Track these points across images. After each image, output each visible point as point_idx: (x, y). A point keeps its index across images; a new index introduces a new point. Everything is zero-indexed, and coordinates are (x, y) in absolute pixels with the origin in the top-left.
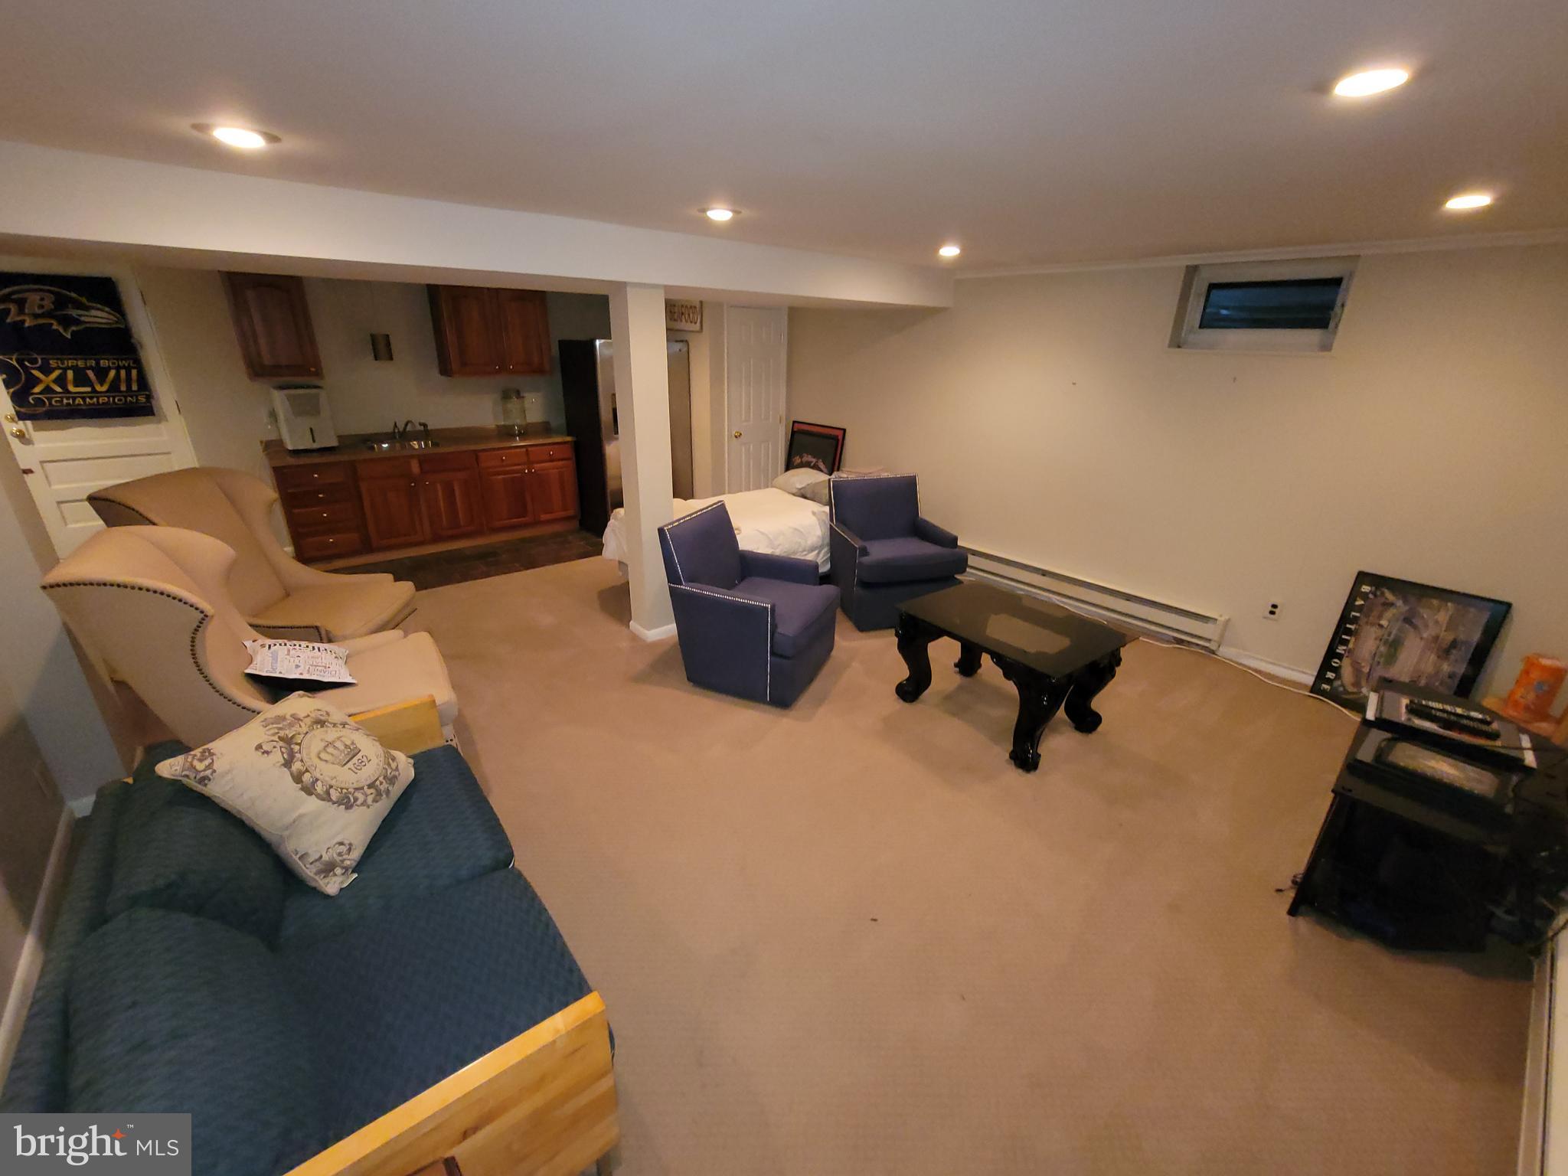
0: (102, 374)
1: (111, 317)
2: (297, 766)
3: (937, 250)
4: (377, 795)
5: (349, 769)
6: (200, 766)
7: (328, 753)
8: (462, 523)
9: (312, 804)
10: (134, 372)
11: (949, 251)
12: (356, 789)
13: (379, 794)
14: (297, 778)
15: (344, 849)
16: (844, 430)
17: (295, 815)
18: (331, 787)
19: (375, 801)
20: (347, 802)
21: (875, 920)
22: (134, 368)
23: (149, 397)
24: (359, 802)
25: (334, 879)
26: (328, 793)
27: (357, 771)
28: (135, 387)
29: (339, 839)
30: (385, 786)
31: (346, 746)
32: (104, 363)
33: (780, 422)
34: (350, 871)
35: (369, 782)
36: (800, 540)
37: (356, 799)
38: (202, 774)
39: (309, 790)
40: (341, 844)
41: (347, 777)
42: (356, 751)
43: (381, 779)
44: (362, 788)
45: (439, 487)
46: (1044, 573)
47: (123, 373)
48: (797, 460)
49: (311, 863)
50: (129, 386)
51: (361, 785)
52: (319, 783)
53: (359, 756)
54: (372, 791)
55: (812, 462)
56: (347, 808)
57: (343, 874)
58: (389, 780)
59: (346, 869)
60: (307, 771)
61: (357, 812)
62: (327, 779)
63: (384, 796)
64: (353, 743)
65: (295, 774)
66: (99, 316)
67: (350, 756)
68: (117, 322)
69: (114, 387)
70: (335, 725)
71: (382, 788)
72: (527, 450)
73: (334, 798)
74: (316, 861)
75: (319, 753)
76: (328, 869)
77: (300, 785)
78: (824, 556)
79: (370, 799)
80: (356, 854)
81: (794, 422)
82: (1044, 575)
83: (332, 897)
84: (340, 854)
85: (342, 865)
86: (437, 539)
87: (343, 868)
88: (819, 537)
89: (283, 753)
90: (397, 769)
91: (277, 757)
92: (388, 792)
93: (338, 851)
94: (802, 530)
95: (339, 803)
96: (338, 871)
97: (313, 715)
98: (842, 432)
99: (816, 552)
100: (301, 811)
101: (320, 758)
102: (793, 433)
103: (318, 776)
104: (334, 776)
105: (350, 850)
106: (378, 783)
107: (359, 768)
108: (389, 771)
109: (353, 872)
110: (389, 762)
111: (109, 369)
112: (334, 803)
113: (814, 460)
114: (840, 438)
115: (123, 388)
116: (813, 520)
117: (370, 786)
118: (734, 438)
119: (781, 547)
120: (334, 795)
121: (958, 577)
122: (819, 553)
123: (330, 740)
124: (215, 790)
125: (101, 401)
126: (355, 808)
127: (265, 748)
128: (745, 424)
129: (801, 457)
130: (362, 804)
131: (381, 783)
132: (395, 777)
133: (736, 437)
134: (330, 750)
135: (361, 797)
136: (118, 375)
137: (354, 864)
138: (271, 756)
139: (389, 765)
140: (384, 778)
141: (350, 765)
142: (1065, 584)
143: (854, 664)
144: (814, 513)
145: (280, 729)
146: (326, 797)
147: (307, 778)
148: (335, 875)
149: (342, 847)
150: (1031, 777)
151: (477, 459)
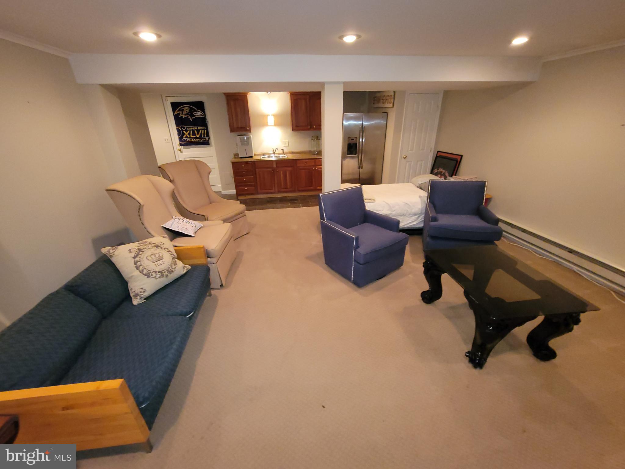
0: (198, 131)
1: (202, 114)
2: (137, 259)
3: (510, 42)
4: (161, 276)
5: (155, 264)
6: (111, 251)
7: (151, 257)
8: (288, 187)
9: (137, 273)
10: (206, 131)
11: (520, 41)
12: (154, 272)
13: (162, 275)
14: (135, 263)
15: (142, 291)
16: (462, 156)
17: (131, 275)
18: (145, 269)
19: (160, 277)
20: (148, 275)
21: (324, 407)
22: (206, 130)
23: (209, 139)
24: (153, 277)
25: (137, 300)
26: (143, 270)
27: (157, 266)
28: (205, 136)
29: (141, 287)
30: (166, 273)
31: (159, 256)
32: (199, 128)
33: (431, 151)
34: (143, 299)
35: (160, 270)
36: (408, 209)
37: (152, 275)
38: (111, 254)
39: (137, 268)
40: (142, 289)
41: (152, 266)
42: (162, 259)
43: (166, 271)
44: (156, 272)
45: (282, 173)
46: (571, 251)
47: (203, 131)
48: (436, 171)
49: (133, 292)
50: (204, 135)
51: (156, 271)
52: (142, 266)
53: (163, 260)
54: (159, 274)
55: (442, 172)
56: (147, 277)
57: (140, 299)
58: (169, 272)
59: (142, 298)
60: (140, 261)
61: (151, 280)
62: (145, 266)
63: (165, 277)
64: (162, 256)
65: (135, 261)
66: (199, 114)
67: (158, 260)
68: (203, 115)
69: (201, 136)
70: (162, 248)
71: (165, 274)
72: (315, 160)
73: (144, 273)
74: (134, 292)
75: (148, 256)
76: (136, 295)
77: (135, 265)
78: (421, 219)
79: (158, 277)
80: (147, 294)
81: (438, 152)
82: (570, 252)
83: (134, 305)
84: (141, 292)
85: (140, 296)
86: (279, 192)
87: (140, 297)
88: (419, 209)
89: (135, 253)
90: (175, 268)
91: (133, 254)
92: (167, 276)
93: (141, 291)
94: (410, 204)
95: (145, 275)
96: (138, 297)
97: (157, 244)
98: (460, 157)
99: (418, 216)
100: (133, 274)
101: (147, 258)
102: (437, 157)
103: (143, 264)
104: (148, 265)
105: (144, 292)
106: (163, 272)
107: (159, 265)
108: (170, 268)
109: (144, 299)
110: (172, 265)
111: (200, 130)
112: (144, 274)
113: (444, 171)
114: (459, 160)
115: (203, 136)
116: (419, 200)
117: (159, 272)
118: (403, 159)
119: (396, 211)
120: (145, 271)
121: (495, 242)
122: (418, 218)
123: (155, 253)
124: (114, 260)
125: (198, 140)
126: (151, 278)
127: (131, 251)
128: (410, 152)
129: (438, 170)
130: (154, 278)
131: (165, 272)
132: (172, 271)
133: (404, 158)
134: (153, 256)
135: (154, 275)
136: (202, 131)
137: (145, 297)
138: (131, 253)
139: (172, 266)
140: (167, 271)
141: (156, 263)
142: (583, 260)
143: (410, 276)
144: (420, 197)
145: (141, 245)
146: (142, 272)
147: (139, 264)
148: (137, 298)
149: (142, 290)
150: (476, 372)
151: (296, 162)
